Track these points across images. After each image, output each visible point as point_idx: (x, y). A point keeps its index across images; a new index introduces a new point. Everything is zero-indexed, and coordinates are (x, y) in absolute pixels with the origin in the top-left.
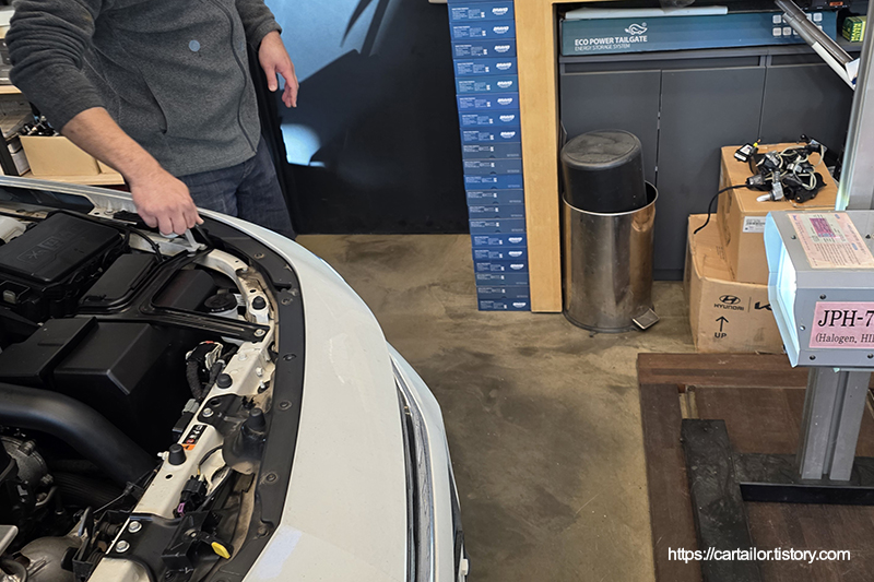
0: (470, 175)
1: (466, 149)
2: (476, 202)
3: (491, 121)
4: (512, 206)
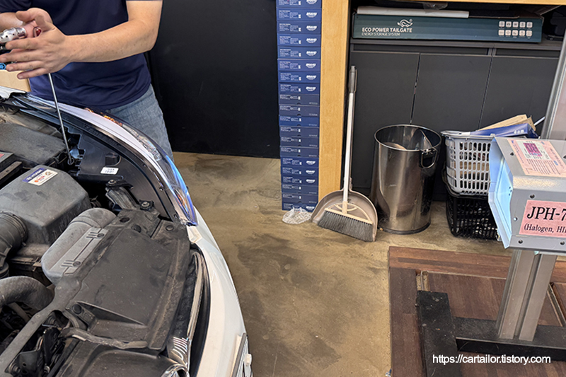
0: (283, 115)
1: (281, 97)
2: (286, 134)
3: (300, 79)
4: (311, 138)
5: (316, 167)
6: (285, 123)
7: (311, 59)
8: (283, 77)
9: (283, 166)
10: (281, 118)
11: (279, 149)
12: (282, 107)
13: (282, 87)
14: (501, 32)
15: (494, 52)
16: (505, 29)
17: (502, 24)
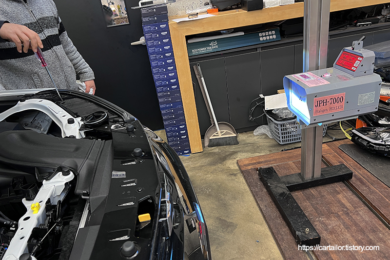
0: (161, 105)
1: (159, 95)
2: (165, 114)
3: (167, 83)
4: (179, 114)
5: (185, 129)
6: (164, 109)
7: (171, 71)
8: (157, 83)
9: (167, 132)
10: (161, 106)
11: (163, 123)
12: (160, 100)
13: (158, 89)
14: (261, 39)
15: (260, 49)
16: (263, 36)
17: (260, 35)
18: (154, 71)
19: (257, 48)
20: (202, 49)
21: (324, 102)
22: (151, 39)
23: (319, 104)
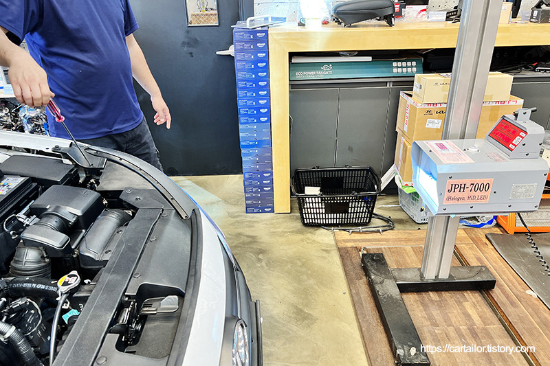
0: (243, 141)
1: (241, 127)
2: (246, 155)
3: (255, 112)
4: (265, 156)
5: (271, 178)
6: (245, 147)
8: (242, 112)
9: (245, 179)
10: (242, 143)
11: (242, 166)
12: (242, 135)
13: (242, 120)
14: (395, 70)
15: (391, 85)
16: (397, 67)
17: (395, 64)
18: (240, 93)
19: (387, 82)
20: (310, 73)
21: (462, 188)
22: (242, 50)
23: (453, 188)
